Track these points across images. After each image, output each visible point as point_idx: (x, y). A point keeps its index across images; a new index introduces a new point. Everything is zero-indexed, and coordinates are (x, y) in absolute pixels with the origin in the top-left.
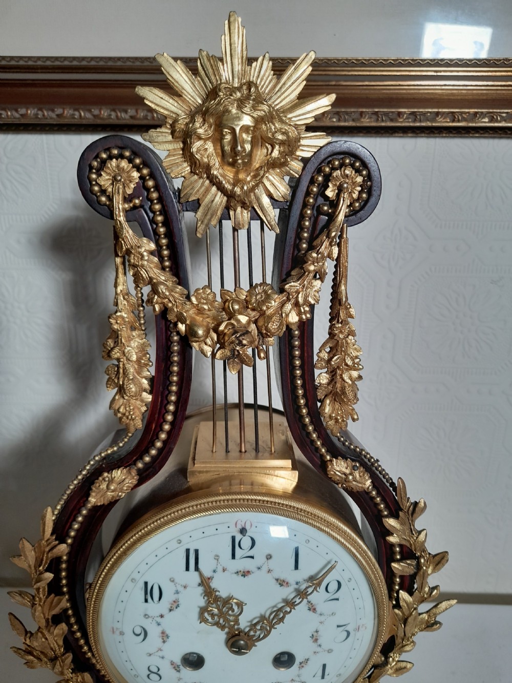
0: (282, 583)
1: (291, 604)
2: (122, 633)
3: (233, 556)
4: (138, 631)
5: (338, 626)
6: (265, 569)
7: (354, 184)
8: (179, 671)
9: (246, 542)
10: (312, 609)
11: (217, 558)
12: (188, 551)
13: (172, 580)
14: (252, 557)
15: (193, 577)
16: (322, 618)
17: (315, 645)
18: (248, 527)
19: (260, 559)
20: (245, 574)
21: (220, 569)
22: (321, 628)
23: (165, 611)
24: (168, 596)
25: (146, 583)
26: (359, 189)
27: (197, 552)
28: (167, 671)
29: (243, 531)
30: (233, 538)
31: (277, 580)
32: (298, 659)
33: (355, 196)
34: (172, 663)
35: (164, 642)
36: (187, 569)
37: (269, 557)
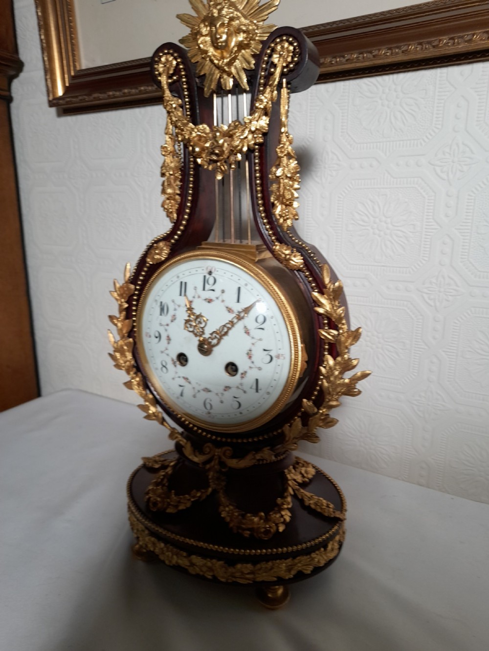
0: (230, 310)
1: (232, 323)
2: (150, 336)
3: (204, 290)
4: (157, 335)
5: (265, 350)
6: (220, 299)
7: (289, 51)
8: (175, 366)
9: (211, 281)
10: (247, 332)
11: (195, 288)
12: (181, 282)
13: (173, 301)
14: (213, 290)
15: (183, 301)
16: (254, 341)
17: (249, 361)
18: (213, 271)
19: (218, 293)
20: (210, 301)
21: (196, 297)
22: (253, 348)
23: (169, 322)
24: (171, 312)
25: (161, 302)
26: (291, 54)
27: (186, 283)
28: (170, 366)
29: (210, 273)
30: (205, 276)
31: (227, 307)
32: (240, 371)
33: (289, 59)
34: (173, 360)
35: (169, 343)
36: (181, 295)
37: (223, 291)
